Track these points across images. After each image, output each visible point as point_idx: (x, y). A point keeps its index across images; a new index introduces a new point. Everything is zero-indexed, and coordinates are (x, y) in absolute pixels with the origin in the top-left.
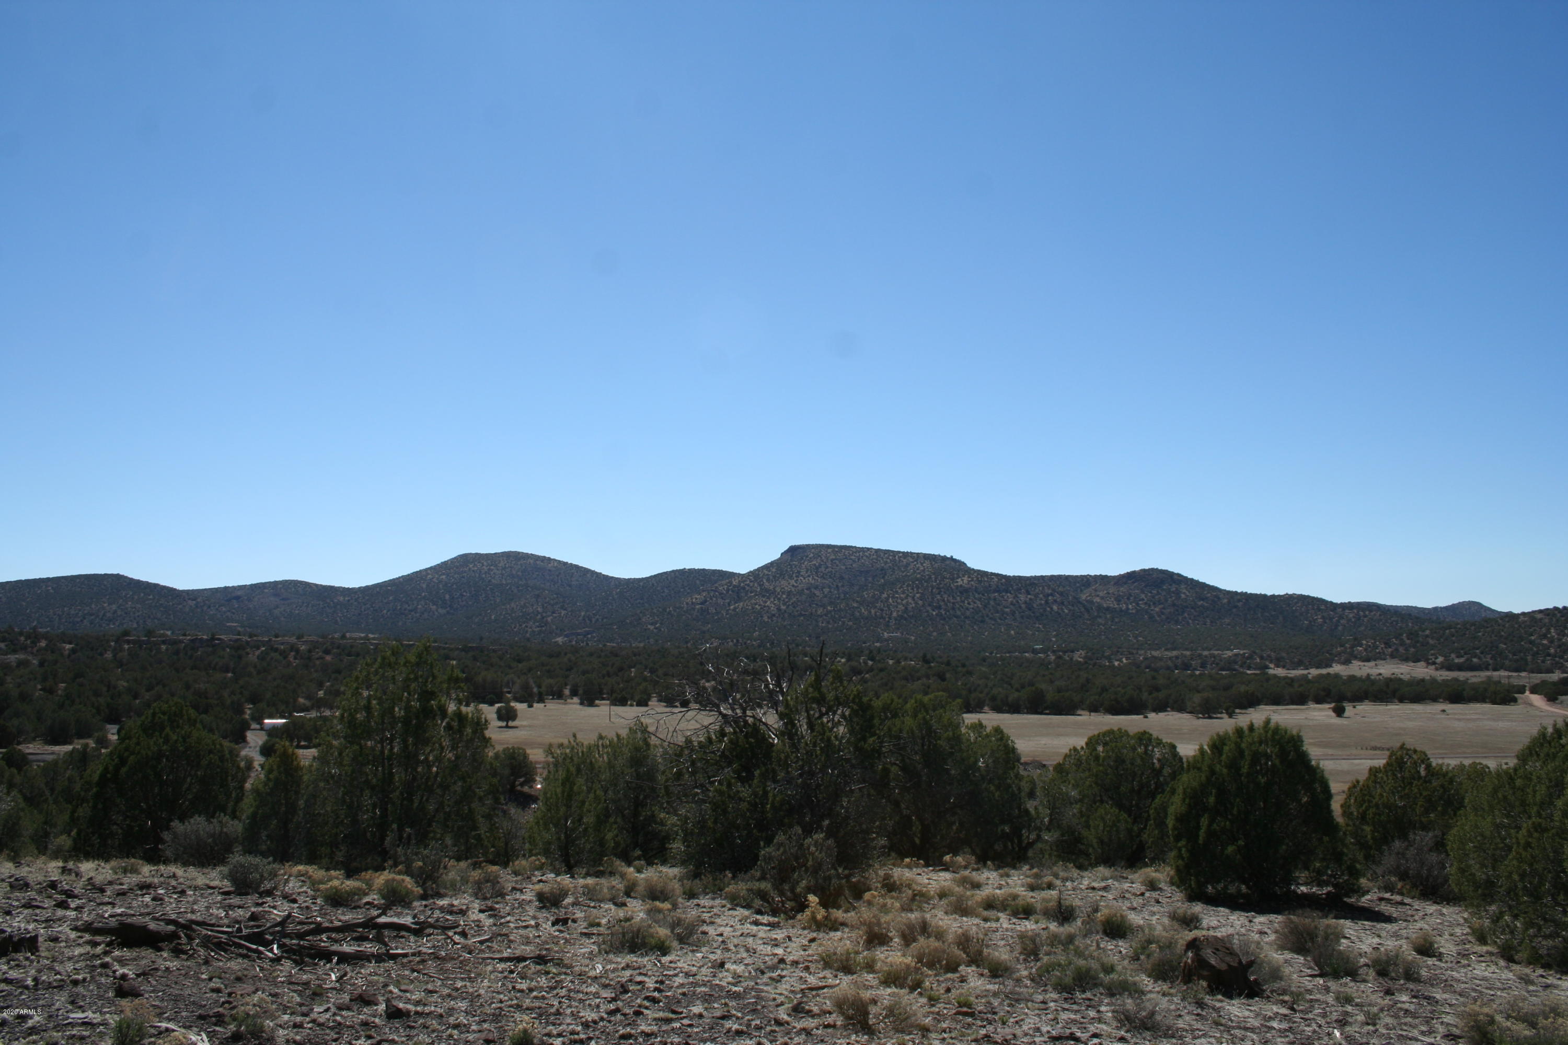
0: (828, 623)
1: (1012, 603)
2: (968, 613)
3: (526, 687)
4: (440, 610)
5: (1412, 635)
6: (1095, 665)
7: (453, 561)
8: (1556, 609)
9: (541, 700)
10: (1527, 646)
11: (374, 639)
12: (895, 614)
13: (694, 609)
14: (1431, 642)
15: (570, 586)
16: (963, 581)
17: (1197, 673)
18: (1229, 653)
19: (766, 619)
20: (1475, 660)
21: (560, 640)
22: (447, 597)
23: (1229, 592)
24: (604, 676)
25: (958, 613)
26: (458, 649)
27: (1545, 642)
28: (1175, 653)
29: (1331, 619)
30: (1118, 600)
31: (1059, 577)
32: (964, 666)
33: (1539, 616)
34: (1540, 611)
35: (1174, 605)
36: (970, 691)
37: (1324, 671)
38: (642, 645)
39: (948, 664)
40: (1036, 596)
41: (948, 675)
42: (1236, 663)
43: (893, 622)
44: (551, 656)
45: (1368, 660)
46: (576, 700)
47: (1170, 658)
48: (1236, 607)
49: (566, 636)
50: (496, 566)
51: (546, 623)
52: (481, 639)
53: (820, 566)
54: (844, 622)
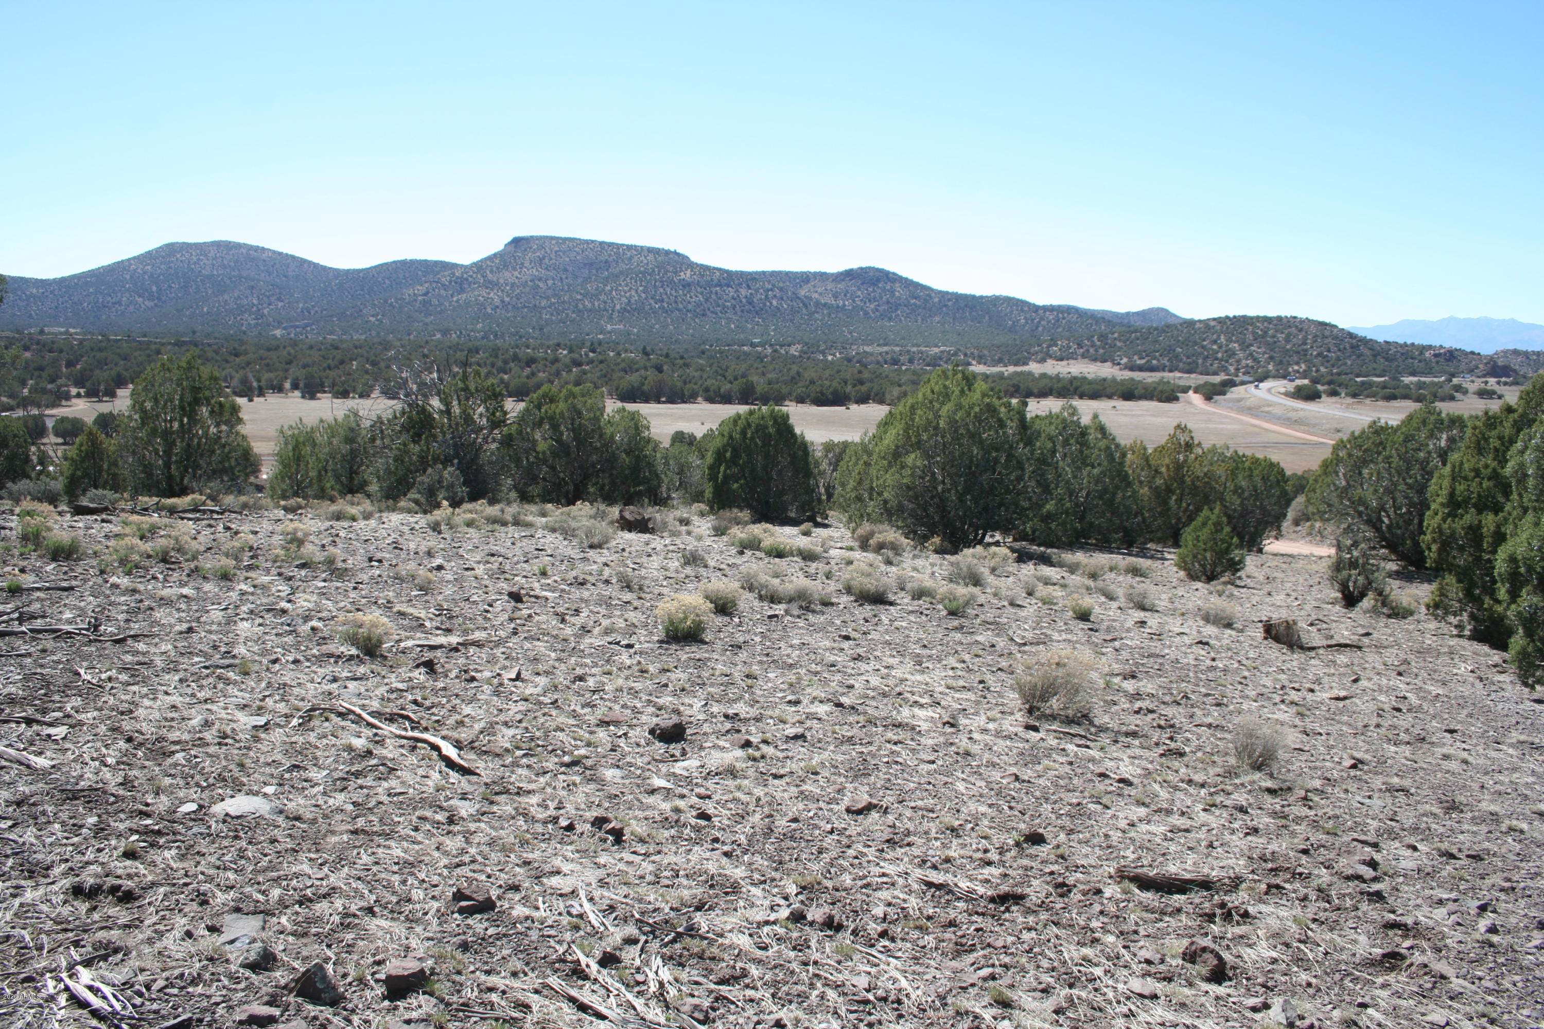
0: (552, 315)
1: (733, 298)
2: (690, 307)
3: (244, 381)
4: (147, 303)
5: (1102, 337)
6: (808, 358)
7: (158, 250)
8: (1227, 317)
9: (261, 394)
10: (1200, 350)
11: (76, 334)
12: (618, 307)
13: (416, 301)
14: (1119, 344)
15: (286, 277)
16: (686, 275)
17: (904, 368)
18: (936, 350)
19: (489, 311)
20: (1154, 362)
21: (278, 333)
22: (154, 288)
23: (940, 292)
24: (324, 370)
25: (681, 306)
26: (170, 343)
27: (1215, 347)
28: (886, 349)
29: (1032, 320)
30: (835, 296)
31: (780, 273)
32: (682, 358)
33: (1212, 323)
34: (1214, 319)
35: (888, 302)
36: (685, 383)
37: (1019, 369)
38: (363, 337)
39: (667, 356)
40: (757, 291)
41: (665, 367)
42: (941, 359)
43: (616, 315)
44: (269, 350)
45: (1061, 359)
46: (297, 393)
47: (881, 354)
48: (946, 306)
49: (285, 329)
50: (206, 256)
51: (263, 316)
52: (194, 332)
53: (544, 258)
54: (567, 315)
